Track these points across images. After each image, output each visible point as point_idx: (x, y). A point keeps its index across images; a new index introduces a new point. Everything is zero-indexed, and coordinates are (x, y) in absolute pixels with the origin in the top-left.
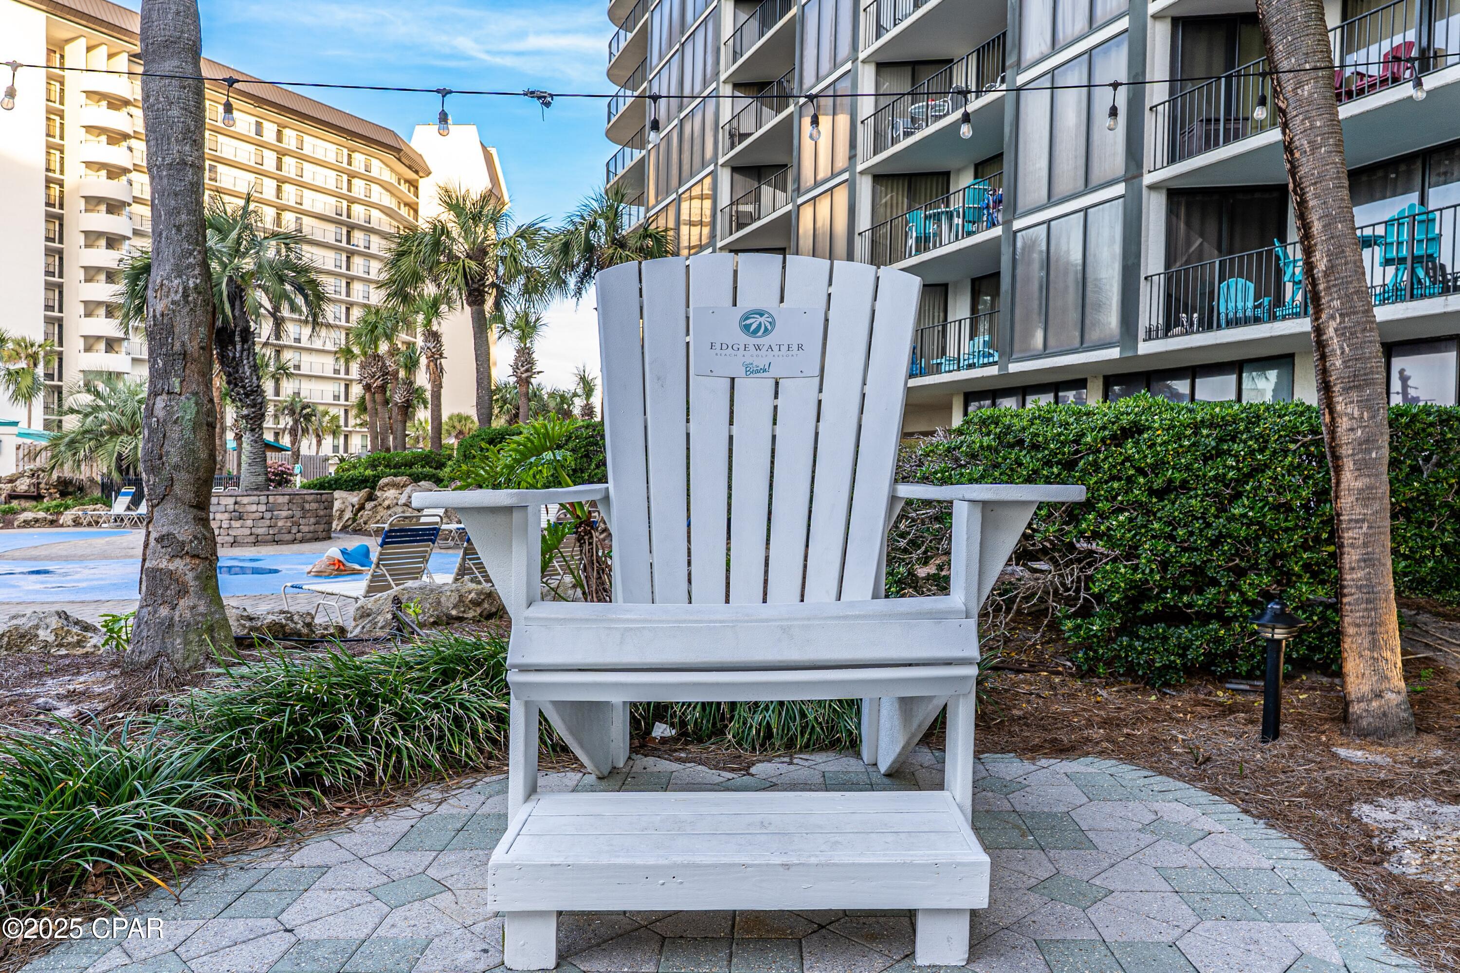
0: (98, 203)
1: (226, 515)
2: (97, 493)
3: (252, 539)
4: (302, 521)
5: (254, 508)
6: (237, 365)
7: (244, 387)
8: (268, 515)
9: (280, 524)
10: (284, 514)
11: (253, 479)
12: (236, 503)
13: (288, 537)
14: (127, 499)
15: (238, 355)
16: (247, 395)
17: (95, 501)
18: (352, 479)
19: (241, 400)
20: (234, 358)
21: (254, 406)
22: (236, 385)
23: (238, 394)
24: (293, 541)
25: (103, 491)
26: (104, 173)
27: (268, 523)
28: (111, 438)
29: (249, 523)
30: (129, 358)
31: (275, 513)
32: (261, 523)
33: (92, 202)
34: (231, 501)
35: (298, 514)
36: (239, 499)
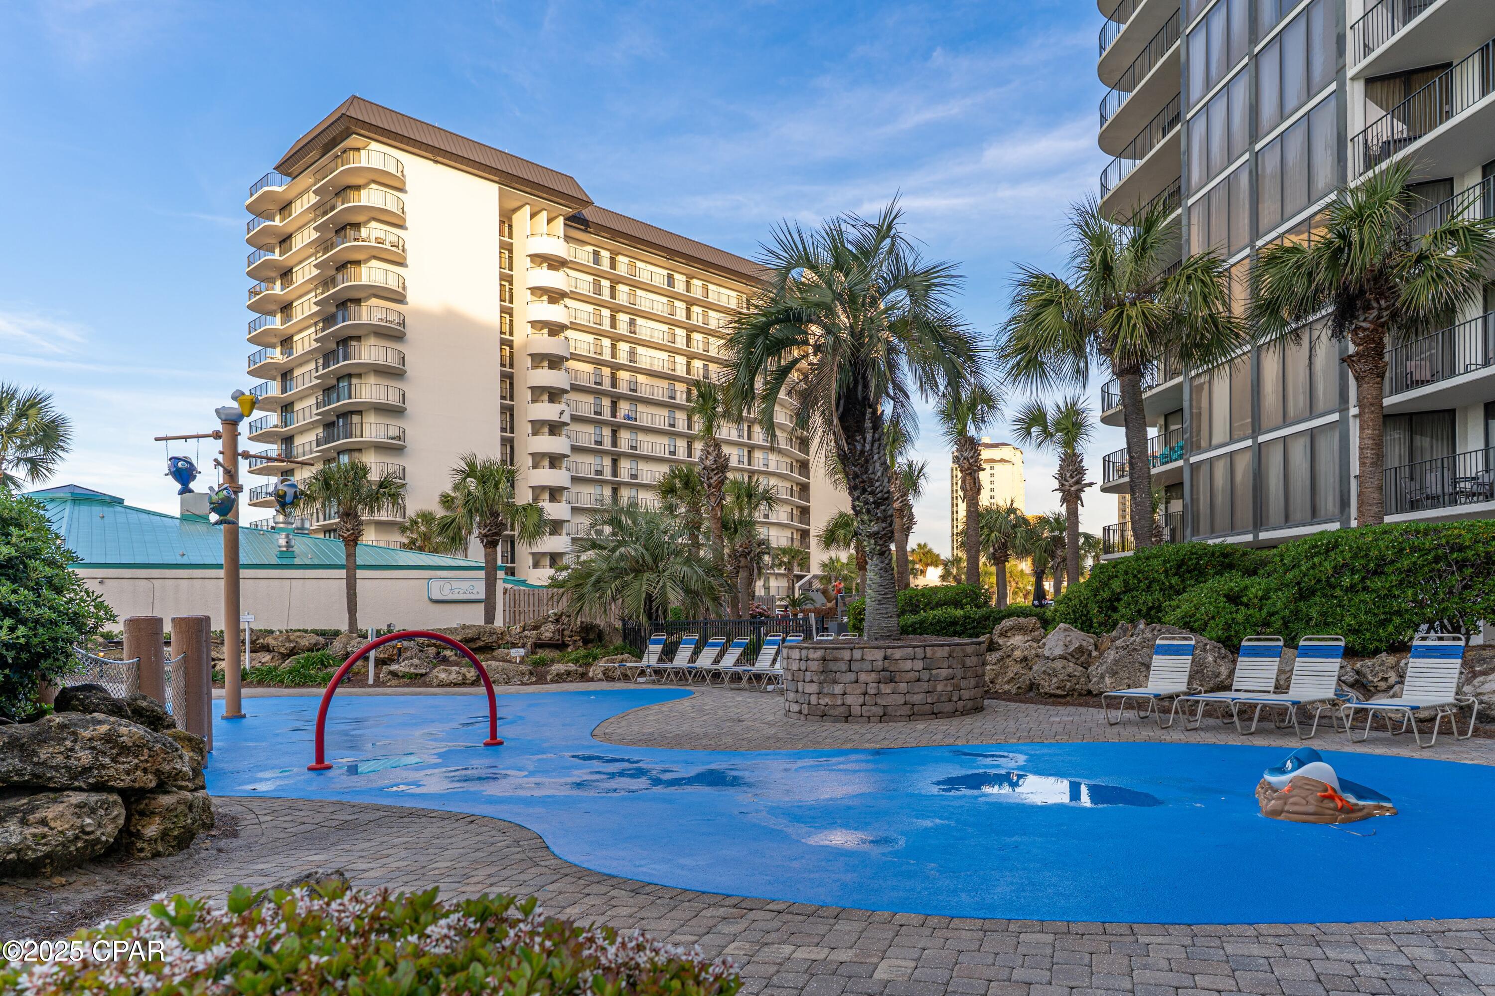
0: (542, 361)
1: (873, 675)
2: (618, 642)
3: (906, 710)
4: (963, 684)
5: (908, 665)
6: (867, 461)
7: (872, 493)
8: (925, 675)
9: (939, 688)
10: (944, 673)
11: (884, 623)
12: (885, 658)
13: (949, 707)
14: (659, 648)
15: (868, 447)
16: (877, 504)
17: (620, 651)
18: (939, 621)
19: (868, 511)
20: (862, 452)
21: (884, 520)
22: (864, 491)
23: (866, 503)
24: (953, 714)
25: (624, 639)
26: (546, 331)
27: (925, 686)
28: (636, 576)
29: (903, 686)
30: (569, 506)
31: (934, 672)
32: (917, 687)
33: (538, 359)
34: (878, 655)
35: (959, 673)
36: (889, 651)
